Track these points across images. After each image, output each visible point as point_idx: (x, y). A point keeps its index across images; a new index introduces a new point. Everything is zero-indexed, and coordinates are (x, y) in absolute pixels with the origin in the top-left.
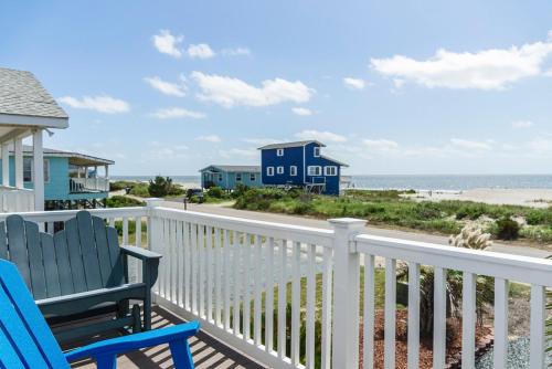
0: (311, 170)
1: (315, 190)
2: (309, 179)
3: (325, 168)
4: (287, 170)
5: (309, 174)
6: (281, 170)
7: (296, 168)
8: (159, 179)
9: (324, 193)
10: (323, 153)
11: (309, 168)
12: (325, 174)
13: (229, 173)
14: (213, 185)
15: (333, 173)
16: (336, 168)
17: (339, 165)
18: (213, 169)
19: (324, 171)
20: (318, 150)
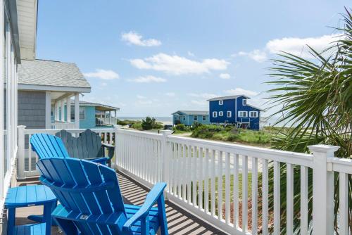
0: (240, 114)
1: (243, 126)
2: (239, 119)
3: (250, 112)
4: (225, 114)
5: (239, 116)
6: (221, 114)
7: (230, 112)
8: (148, 119)
9: (248, 128)
10: (249, 103)
11: (239, 112)
12: (250, 116)
13: (190, 115)
14: (180, 123)
15: (255, 115)
16: (257, 112)
17: (259, 111)
18: (180, 113)
19: (250, 114)
20: (245, 101)
